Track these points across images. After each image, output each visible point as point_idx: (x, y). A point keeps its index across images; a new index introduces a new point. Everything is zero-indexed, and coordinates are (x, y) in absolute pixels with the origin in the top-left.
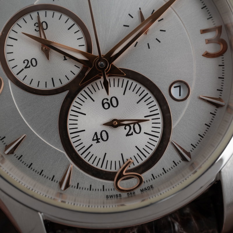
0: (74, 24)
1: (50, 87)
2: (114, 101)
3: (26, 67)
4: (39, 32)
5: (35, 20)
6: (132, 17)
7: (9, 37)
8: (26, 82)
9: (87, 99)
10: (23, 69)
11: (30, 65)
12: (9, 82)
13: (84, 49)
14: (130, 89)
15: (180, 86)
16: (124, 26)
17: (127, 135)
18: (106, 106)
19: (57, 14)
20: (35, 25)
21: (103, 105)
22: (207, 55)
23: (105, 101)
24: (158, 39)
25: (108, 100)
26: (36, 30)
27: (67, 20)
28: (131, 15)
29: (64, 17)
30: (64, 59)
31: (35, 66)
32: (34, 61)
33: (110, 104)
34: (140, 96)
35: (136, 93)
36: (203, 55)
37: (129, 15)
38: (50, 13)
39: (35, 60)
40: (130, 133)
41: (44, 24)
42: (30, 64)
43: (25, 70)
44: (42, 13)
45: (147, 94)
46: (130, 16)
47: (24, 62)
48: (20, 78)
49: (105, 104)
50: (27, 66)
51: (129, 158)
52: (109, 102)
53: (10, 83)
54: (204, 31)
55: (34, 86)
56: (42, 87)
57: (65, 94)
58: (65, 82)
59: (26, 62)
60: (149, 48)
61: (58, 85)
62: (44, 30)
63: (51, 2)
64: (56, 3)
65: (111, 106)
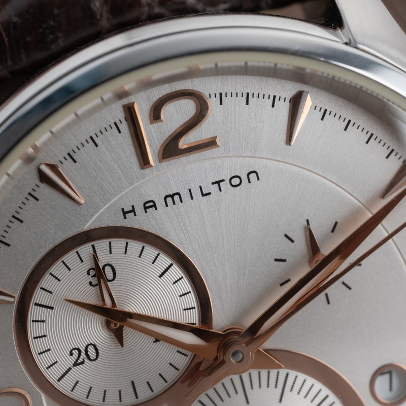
0: (171, 265)
3: (76, 364)
4: (98, 286)
5: (88, 264)
6: (292, 241)
7: (36, 304)
8: (79, 395)
10: (70, 369)
11: (84, 360)
12: (44, 397)
13: (193, 317)
14: (291, 390)
15: (390, 372)
16: (276, 260)
19: (135, 246)
20: (88, 273)
24: (345, 282)
26: (90, 283)
27: (157, 257)
28: (290, 235)
29: (151, 252)
30: (154, 340)
31: (94, 360)
32: (91, 351)
34: (312, 401)
35: (305, 397)
37: (286, 236)
38: (118, 244)
39: (95, 346)
41: (108, 271)
42: (83, 355)
43: (75, 369)
44: (102, 246)
45: (327, 397)
46: (287, 240)
47: (71, 354)
48: (64, 387)
50: (79, 361)
53: (46, 401)
55: (95, 400)
56: (112, 402)
58: (160, 387)
59: (76, 353)
60: (329, 303)
61: (145, 395)
62: (108, 283)
63: (120, 222)
64: (131, 222)
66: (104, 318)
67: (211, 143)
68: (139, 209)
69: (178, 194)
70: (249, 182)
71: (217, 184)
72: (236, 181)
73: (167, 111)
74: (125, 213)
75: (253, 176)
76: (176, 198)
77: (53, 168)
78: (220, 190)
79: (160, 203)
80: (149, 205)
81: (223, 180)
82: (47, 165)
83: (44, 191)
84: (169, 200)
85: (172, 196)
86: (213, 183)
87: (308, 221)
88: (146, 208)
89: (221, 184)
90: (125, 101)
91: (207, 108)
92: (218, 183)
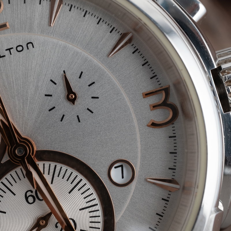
6: (55, 84)
9: (5, 193)
14: (58, 176)
15: (122, 166)
16: (46, 95)
18: (31, 200)
21: (27, 198)
22: (154, 125)
23: (29, 194)
24: (89, 108)
25: (32, 192)
28: (54, 80)
33: (35, 196)
34: (71, 183)
35: (67, 180)
36: (148, 126)
37: (51, 81)
45: (81, 180)
46: (52, 83)
49: (29, 198)
52: (34, 194)
54: (147, 95)
60: (79, 121)
65: (36, 199)
67: (4, 26)
70: (28, 49)
71: (9, 51)
72: (20, 49)
75: (30, 46)
78: (11, 54)
81: (12, 48)
86: (6, 50)
87: (64, 71)
89: (11, 50)
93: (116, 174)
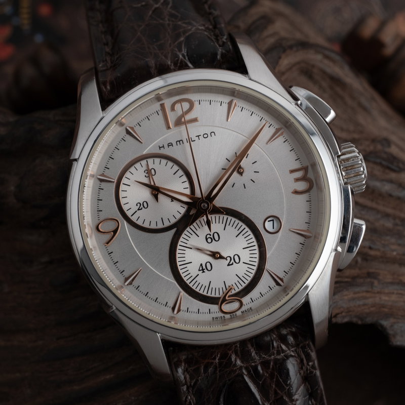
0: (179, 170)
1: (160, 226)
2: (216, 235)
3: (139, 209)
4: (148, 177)
5: (145, 168)
6: (229, 161)
7: (123, 184)
8: (140, 223)
9: (192, 235)
10: (136, 211)
11: (142, 208)
12: (125, 222)
13: (188, 192)
14: (229, 225)
15: (273, 220)
16: (222, 169)
17: (229, 265)
18: (209, 240)
19: (164, 161)
20: (145, 172)
21: (207, 239)
22: (296, 192)
23: (208, 236)
24: (252, 179)
25: (210, 235)
26: (145, 176)
27: (173, 166)
29: (170, 164)
30: (171, 201)
31: (146, 208)
32: (145, 204)
34: (238, 230)
35: (235, 228)
36: (292, 193)
37: (227, 159)
38: (157, 160)
39: (147, 202)
40: (231, 263)
41: (153, 171)
42: (142, 206)
43: (138, 211)
44: (150, 161)
45: (245, 228)
47: (137, 205)
48: (134, 219)
51: (230, 285)
52: (212, 237)
53: (126, 224)
54: (292, 171)
55: (146, 225)
56: (153, 226)
57: (174, 231)
58: (173, 221)
59: (139, 205)
60: (245, 188)
61: (167, 224)
62: (153, 177)
63: (158, 151)
64: (162, 151)
65: (213, 240)
66: (151, 190)
67: (195, 120)
68: (166, 146)
69: (182, 140)
70: (211, 136)
72: (206, 136)
73: (178, 106)
74: (160, 148)
75: (213, 134)
76: (181, 142)
77: (132, 128)
78: (199, 140)
79: (174, 144)
80: (170, 145)
81: (200, 135)
82: (129, 127)
83: (128, 137)
84: (178, 143)
85: (179, 141)
86: (196, 136)
87: (236, 153)
88: (168, 146)
89: (200, 137)
90: (161, 102)
91: (194, 106)
92: (198, 136)
93: (269, 225)
